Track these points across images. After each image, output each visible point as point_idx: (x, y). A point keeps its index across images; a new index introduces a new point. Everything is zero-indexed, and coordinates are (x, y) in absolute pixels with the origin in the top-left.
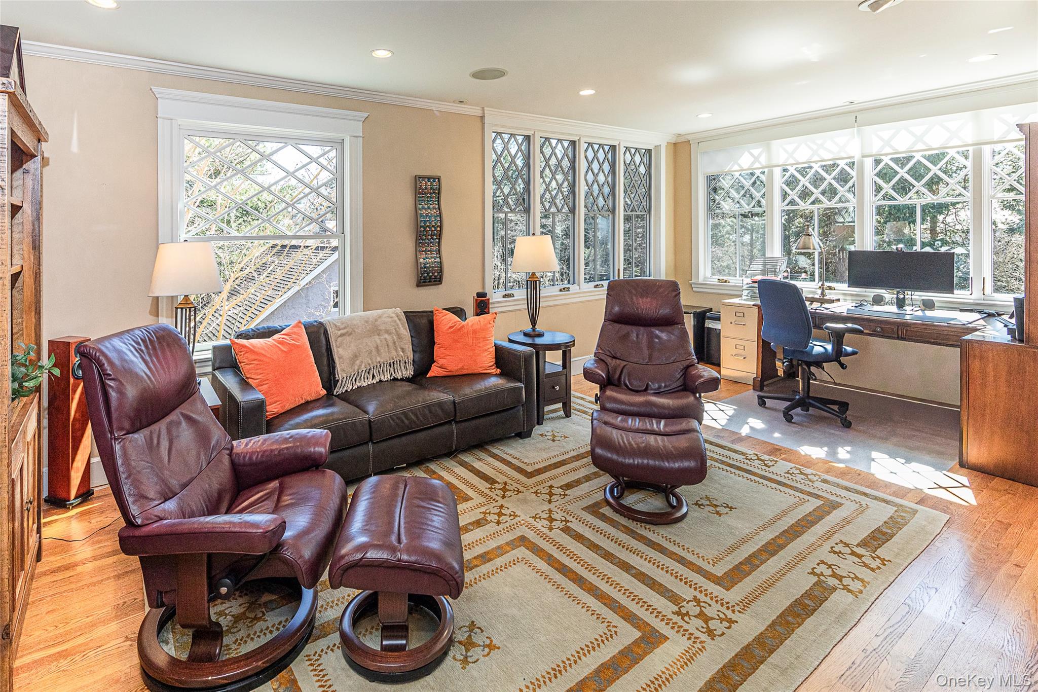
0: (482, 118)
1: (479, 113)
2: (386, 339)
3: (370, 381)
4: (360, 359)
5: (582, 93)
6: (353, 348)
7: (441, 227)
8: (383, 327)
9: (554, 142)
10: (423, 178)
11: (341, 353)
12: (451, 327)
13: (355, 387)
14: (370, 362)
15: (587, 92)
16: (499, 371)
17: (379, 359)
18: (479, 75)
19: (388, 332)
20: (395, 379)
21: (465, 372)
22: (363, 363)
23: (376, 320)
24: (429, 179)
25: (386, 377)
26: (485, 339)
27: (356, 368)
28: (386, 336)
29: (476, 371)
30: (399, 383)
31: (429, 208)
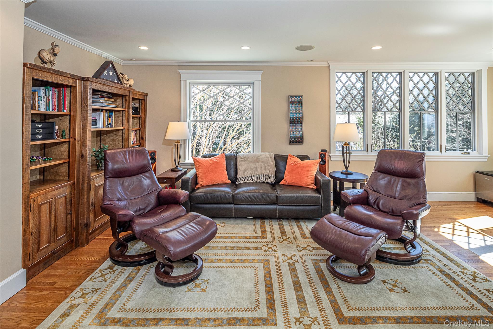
0: (329, 66)
1: (327, 65)
2: (261, 165)
3: (251, 181)
4: (247, 171)
5: (374, 48)
6: (245, 166)
7: (302, 118)
8: (261, 160)
9: (384, 75)
10: (293, 96)
11: (241, 168)
12: (292, 164)
13: (244, 182)
14: (252, 173)
15: (377, 48)
16: (315, 187)
17: (256, 173)
18: (300, 48)
19: (262, 162)
20: (263, 182)
21: (296, 185)
22: (248, 173)
23: (259, 156)
24: (296, 97)
25: (260, 180)
26: (308, 171)
27: (245, 175)
28: (262, 164)
29: (300, 185)
30: (265, 184)
31: (296, 110)
